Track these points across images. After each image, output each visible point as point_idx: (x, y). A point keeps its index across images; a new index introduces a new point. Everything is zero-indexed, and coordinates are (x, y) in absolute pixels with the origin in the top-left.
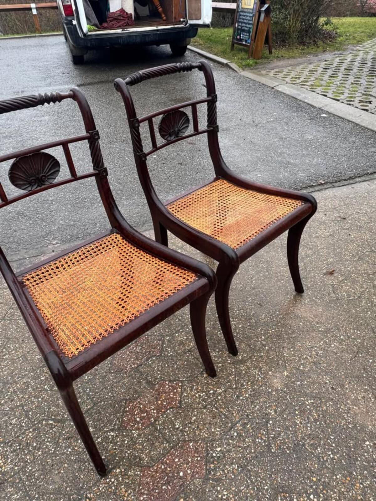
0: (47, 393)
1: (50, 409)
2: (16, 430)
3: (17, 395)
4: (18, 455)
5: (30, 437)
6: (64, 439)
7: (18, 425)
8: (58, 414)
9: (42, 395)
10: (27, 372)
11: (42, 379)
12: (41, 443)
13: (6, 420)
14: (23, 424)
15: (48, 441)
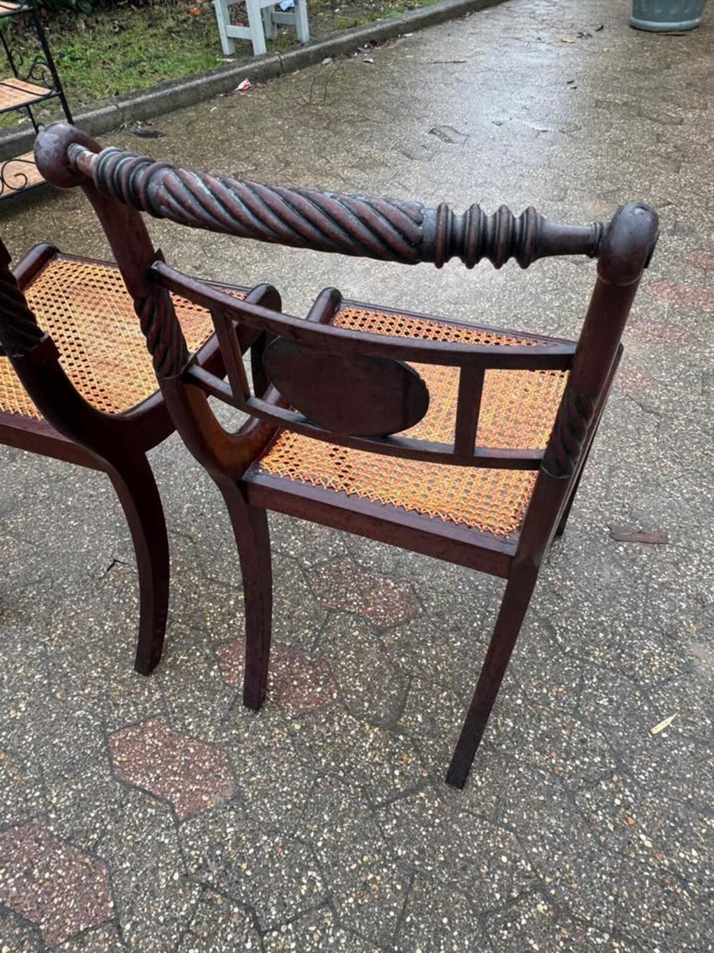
0: (527, 686)
1: (545, 660)
2: (610, 684)
3: (568, 744)
5: (600, 651)
6: (563, 600)
7: (601, 688)
8: (542, 637)
9: (536, 694)
10: (521, 770)
11: (511, 724)
12: (594, 627)
13: (613, 716)
14: (595, 680)
15: (584, 620)
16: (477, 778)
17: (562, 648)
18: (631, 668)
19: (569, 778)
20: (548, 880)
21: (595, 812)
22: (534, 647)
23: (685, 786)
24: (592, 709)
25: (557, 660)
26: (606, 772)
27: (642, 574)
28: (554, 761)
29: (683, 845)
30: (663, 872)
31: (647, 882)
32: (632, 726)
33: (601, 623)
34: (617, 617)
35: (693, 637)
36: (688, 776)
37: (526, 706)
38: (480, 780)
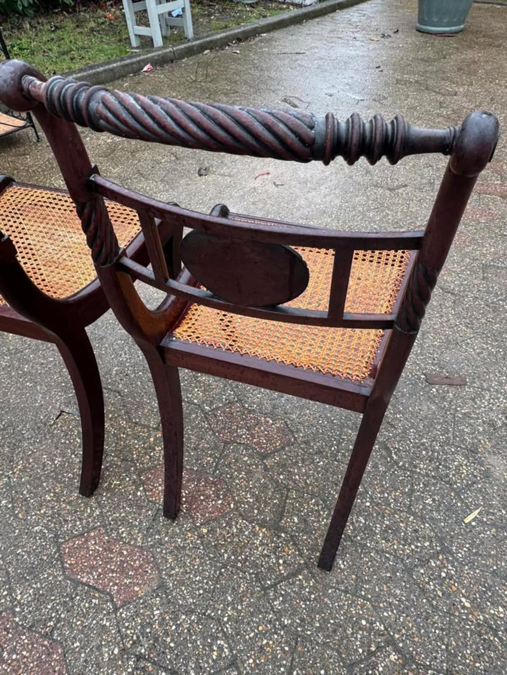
0: (373, 492)
1: (385, 472)
2: (433, 488)
3: (405, 534)
4: (445, 460)
5: (424, 464)
6: (396, 429)
7: (427, 491)
8: (382, 456)
9: (380, 498)
10: (372, 554)
11: (363, 521)
12: (418, 447)
13: (436, 511)
14: (421, 486)
15: (411, 442)
16: (341, 562)
17: (396, 463)
18: (447, 475)
19: (407, 559)
20: (397, 636)
21: (428, 583)
22: (377, 463)
23: (491, 561)
24: (421, 507)
25: (393, 472)
26: (433, 553)
27: (450, 408)
28: (395, 547)
29: (492, 604)
30: (479, 625)
31: (469, 633)
32: (451, 518)
33: (423, 444)
34: (435, 439)
35: (489, 452)
36: (492, 553)
37: (373, 507)
38: (343, 564)
